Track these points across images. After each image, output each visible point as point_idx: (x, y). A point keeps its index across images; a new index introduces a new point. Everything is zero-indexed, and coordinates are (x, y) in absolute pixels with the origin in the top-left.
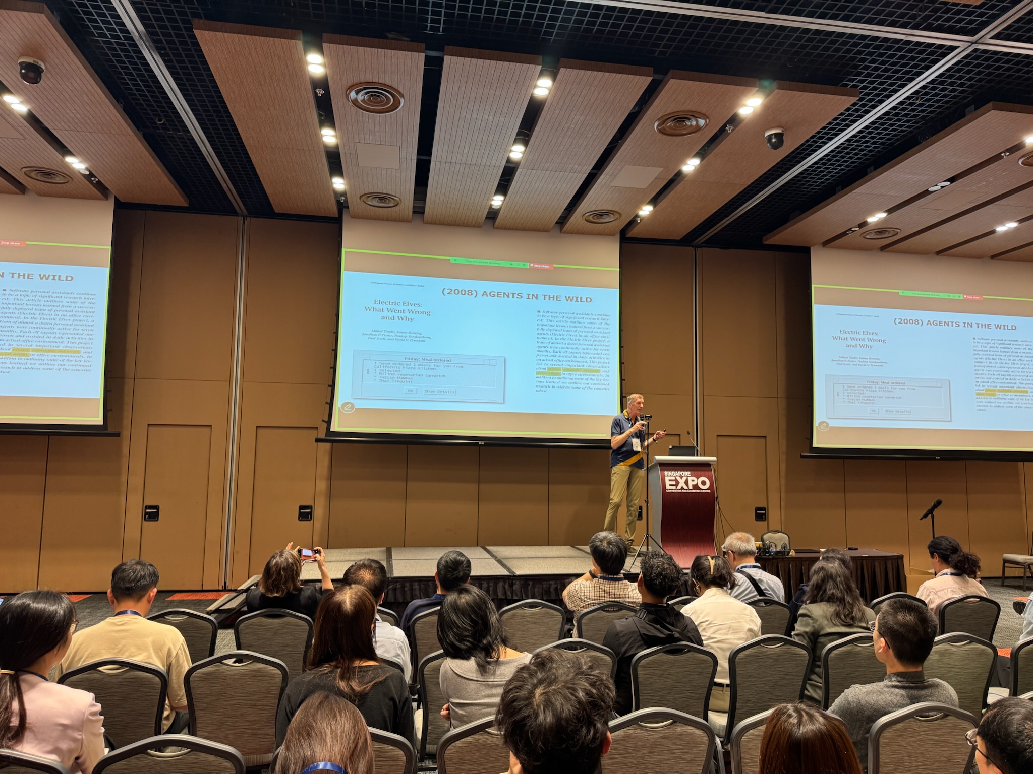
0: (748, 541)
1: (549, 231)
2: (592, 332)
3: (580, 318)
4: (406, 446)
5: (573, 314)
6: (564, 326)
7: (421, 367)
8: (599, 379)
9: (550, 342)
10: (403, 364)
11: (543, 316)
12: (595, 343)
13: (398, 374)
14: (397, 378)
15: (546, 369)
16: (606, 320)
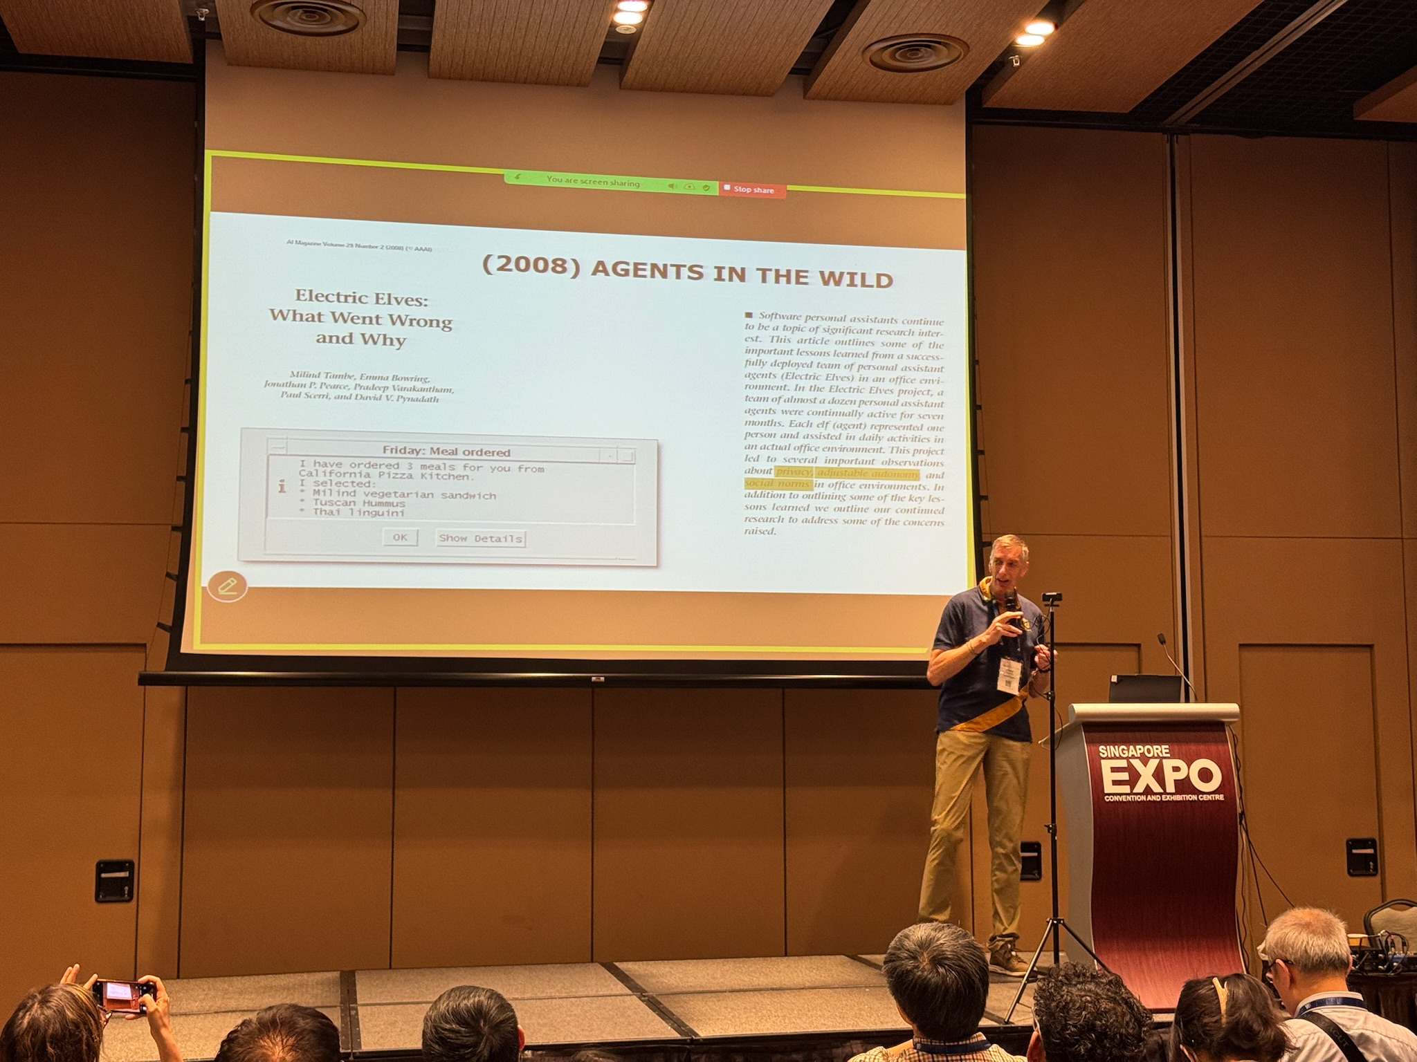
0: (1328, 932)
1: (772, 95)
2: (894, 368)
3: (862, 332)
4: (392, 689)
5: (843, 319)
6: (820, 354)
7: (429, 471)
8: (915, 497)
9: (780, 398)
10: (380, 465)
11: (761, 328)
12: (904, 398)
13: (365, 493)
14: (364, 502)
15: (770, 473)
16: (932, 335)
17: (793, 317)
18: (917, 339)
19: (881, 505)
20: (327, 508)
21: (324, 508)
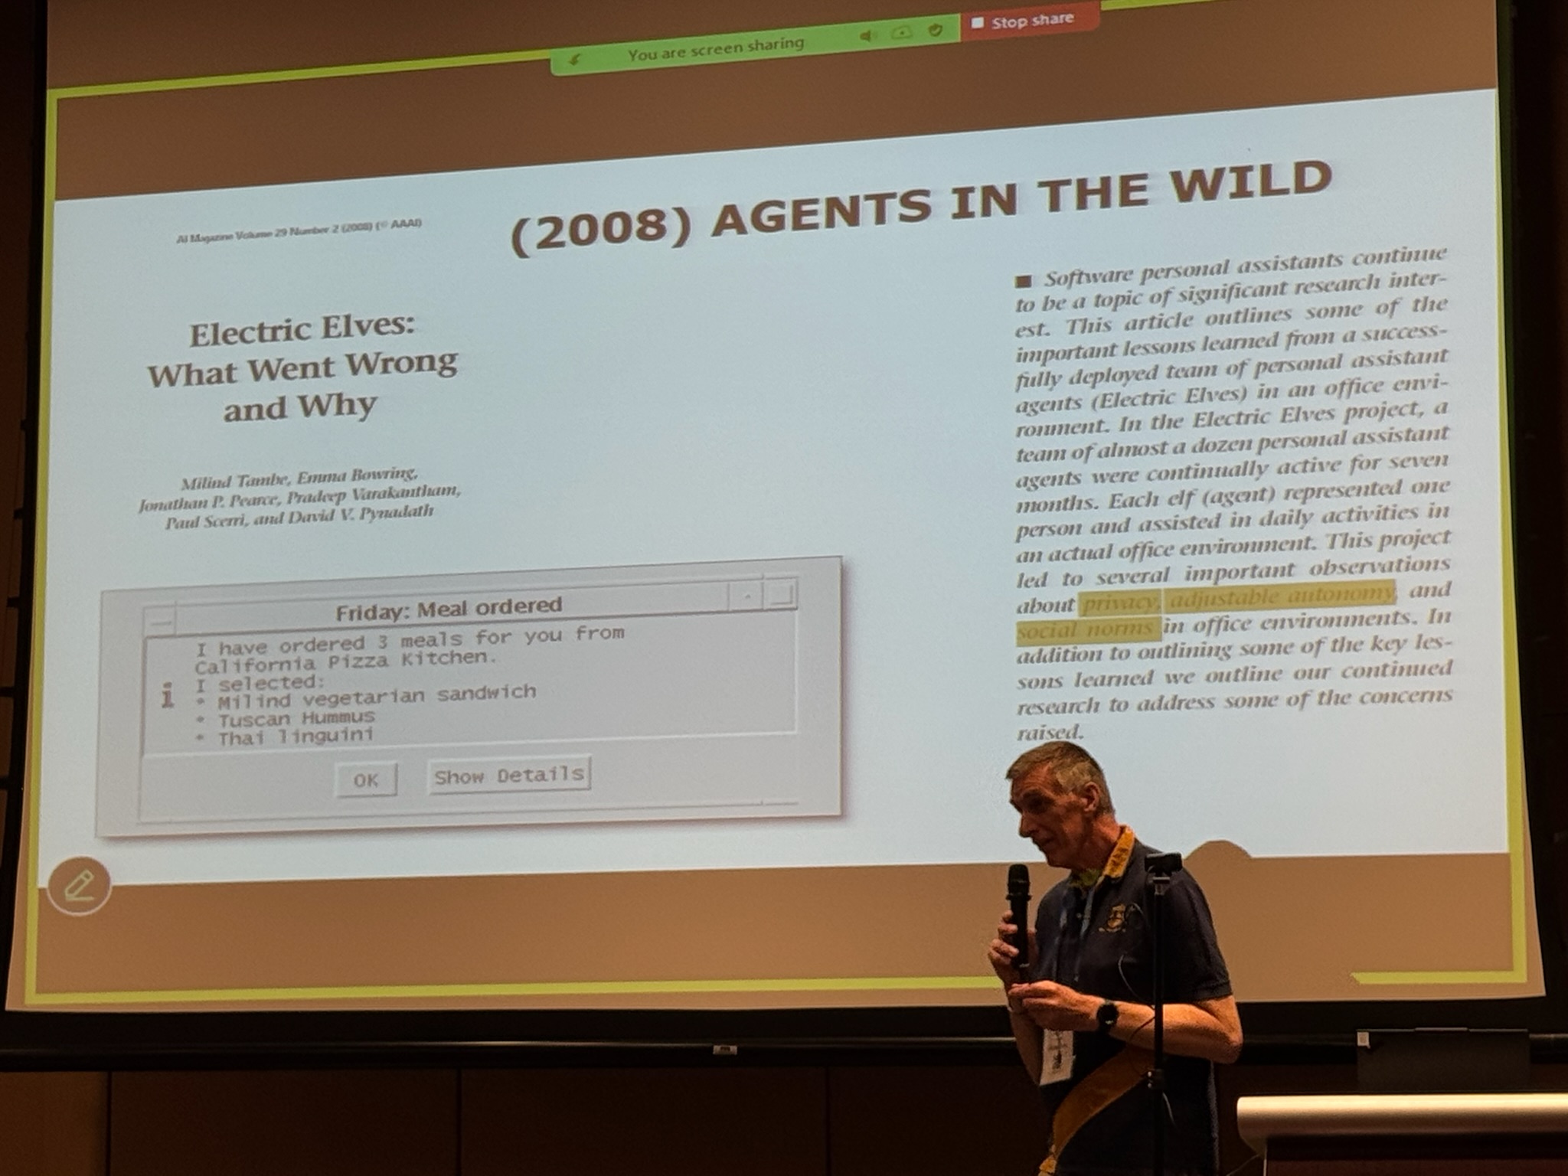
2: (1336, 363)
3: (1265, 291)
5: (1223, 268)
6: (1174, 348)
7: (415, 650)
8: (1386, 640)
9: (1090, 448)
10: (332, 644)
11: (1050, 304)
12: (1358, 426)
13: (305, 698)
14: (305, 717)
15: (1070, 609)
16: (1421, 283)
17: (1114, 276)
18: (1385, 294)
19: (1308, 662)
20: (242, 731)
21: (237, 731)
